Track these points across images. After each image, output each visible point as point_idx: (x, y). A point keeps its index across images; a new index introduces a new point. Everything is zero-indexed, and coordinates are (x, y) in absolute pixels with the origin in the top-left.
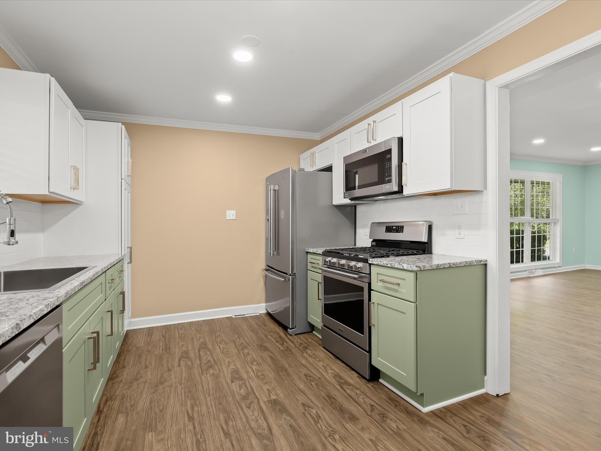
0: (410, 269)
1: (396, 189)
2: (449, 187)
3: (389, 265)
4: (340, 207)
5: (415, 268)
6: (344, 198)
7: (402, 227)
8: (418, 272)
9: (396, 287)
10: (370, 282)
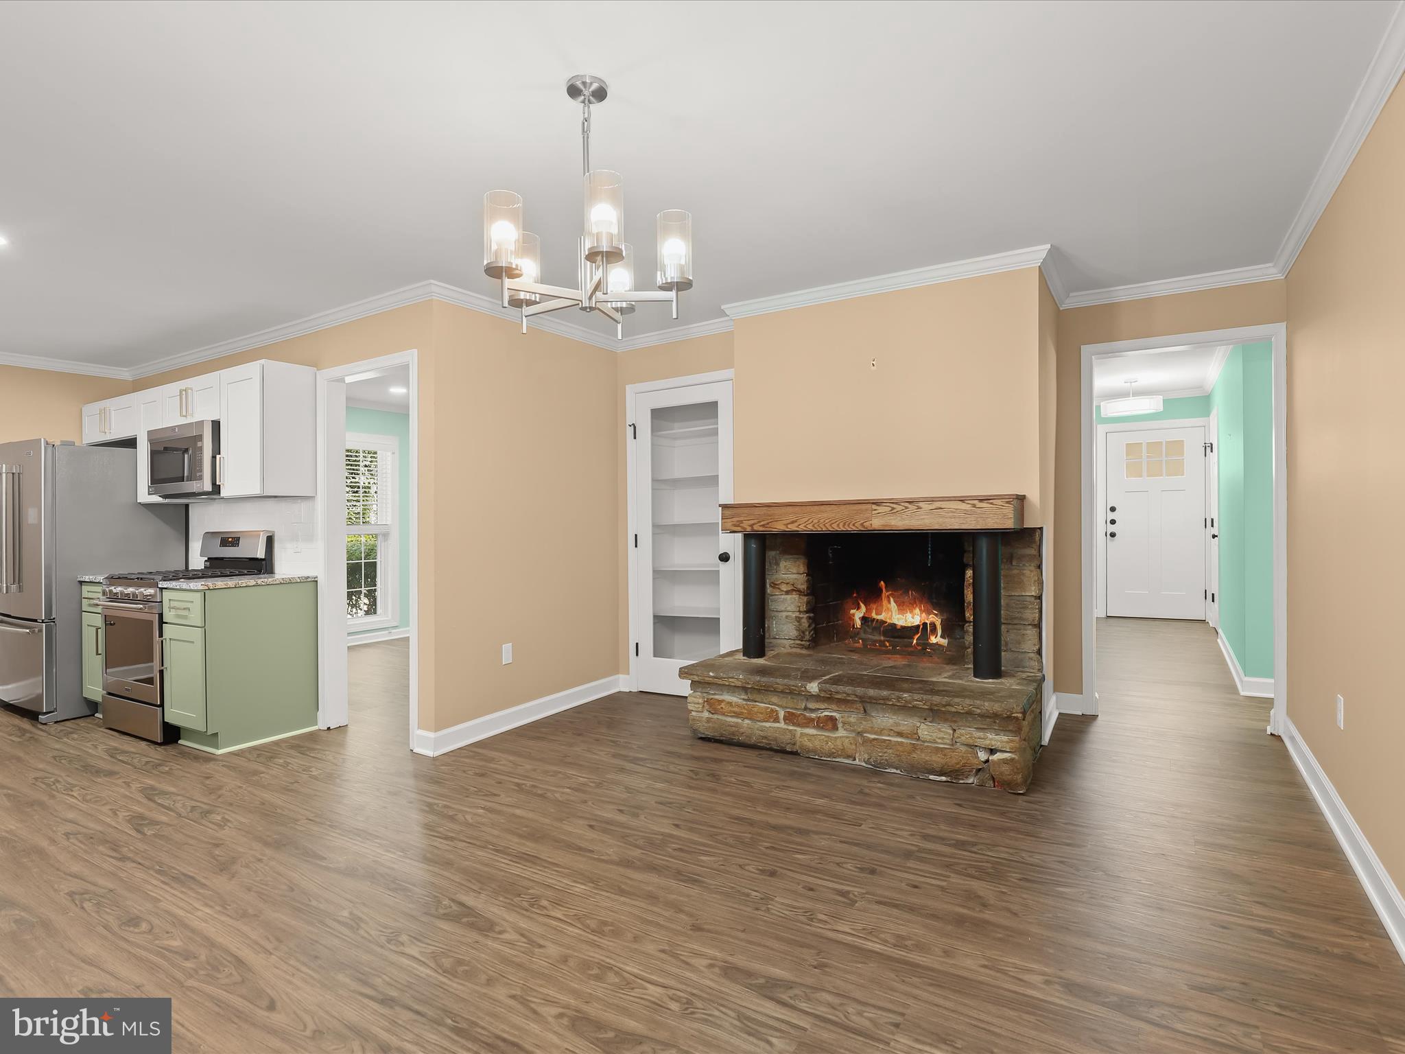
0: (196, 588)
1: (208, 487)
2: (259, 493)
3: (178, 587)
4: (149, 506)
5: (202, 588)
6: (149, 494)
7: (238, 539)
8: (207, 592)
9: (185, 613)
10: (162, 614)
